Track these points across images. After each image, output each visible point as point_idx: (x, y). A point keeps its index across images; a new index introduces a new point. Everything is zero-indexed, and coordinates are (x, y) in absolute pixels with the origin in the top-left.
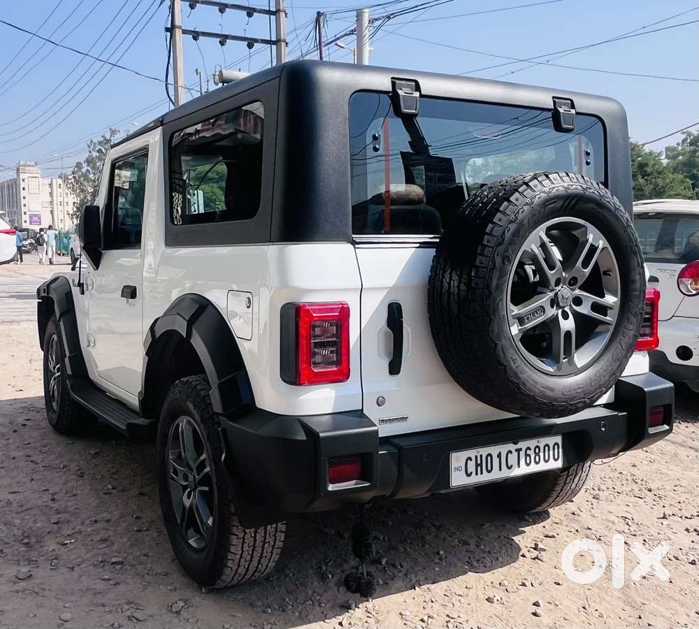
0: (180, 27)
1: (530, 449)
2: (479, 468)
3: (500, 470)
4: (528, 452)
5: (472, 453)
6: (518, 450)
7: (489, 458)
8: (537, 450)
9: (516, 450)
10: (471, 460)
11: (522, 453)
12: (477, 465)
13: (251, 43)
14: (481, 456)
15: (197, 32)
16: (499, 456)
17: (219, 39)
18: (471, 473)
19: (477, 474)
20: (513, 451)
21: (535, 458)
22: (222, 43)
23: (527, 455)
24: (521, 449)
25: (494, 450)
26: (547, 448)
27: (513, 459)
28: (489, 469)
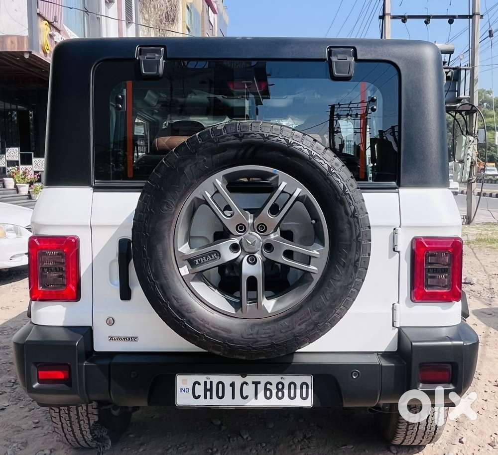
0: (389, 14)
1: (271, 384)
2: (208, 393)
3: (233, 398)
4: (268, 386)
5: (201, 378)
6: (256, 384)
7: (220, 386)
8: (280, 386)
9: (253, 383)
10: (199, 384)
11: (261, 387)
12: (206, 390)
13: (451, 19)
14: (211, 382)
15: (403, 17)
16: (233, 385)
17: (424, 20)
18: (199, 396)
19: (206, 397)
20: (250, 382)
21: (277, 393)
22: (427, 23)
23: (266, 389)
24: (259, 383)
25: (227, 379)
26: (292, 386)
27: (249, 390)
28: (220, 395)
